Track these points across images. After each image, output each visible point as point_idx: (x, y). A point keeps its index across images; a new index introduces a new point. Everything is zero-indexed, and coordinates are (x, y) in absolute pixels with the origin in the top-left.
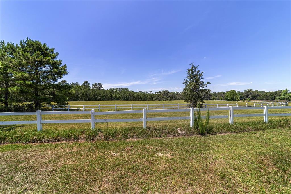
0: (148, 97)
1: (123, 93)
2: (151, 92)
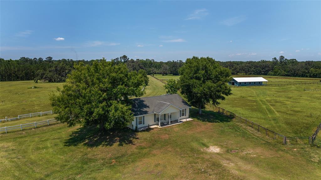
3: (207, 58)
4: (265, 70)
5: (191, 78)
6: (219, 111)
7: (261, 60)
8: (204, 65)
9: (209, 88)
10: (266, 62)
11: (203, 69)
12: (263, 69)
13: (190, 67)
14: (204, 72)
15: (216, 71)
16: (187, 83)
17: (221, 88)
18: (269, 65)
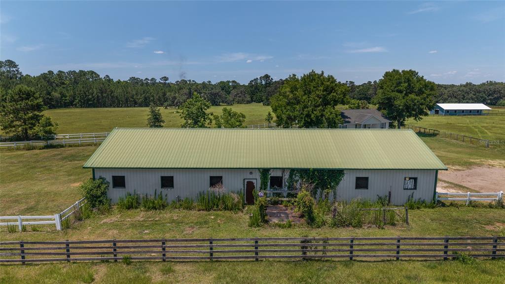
0: (153, 96)
1: (83, 87)
2: (166, 79)
3: (410, 70)
4: (492, 98)
5: (393, 91)
6: (420, 131)
7: (488, 81)
8: (407, 77)
9: (413, 100)
10: (496, 83)
11: (405, 82)
12: (489, 96)
13: (390, 80)
14: (407, 84)
15: (421, 84)
16: (389, 96)
17: (425, 100)
18: (500, 89)
